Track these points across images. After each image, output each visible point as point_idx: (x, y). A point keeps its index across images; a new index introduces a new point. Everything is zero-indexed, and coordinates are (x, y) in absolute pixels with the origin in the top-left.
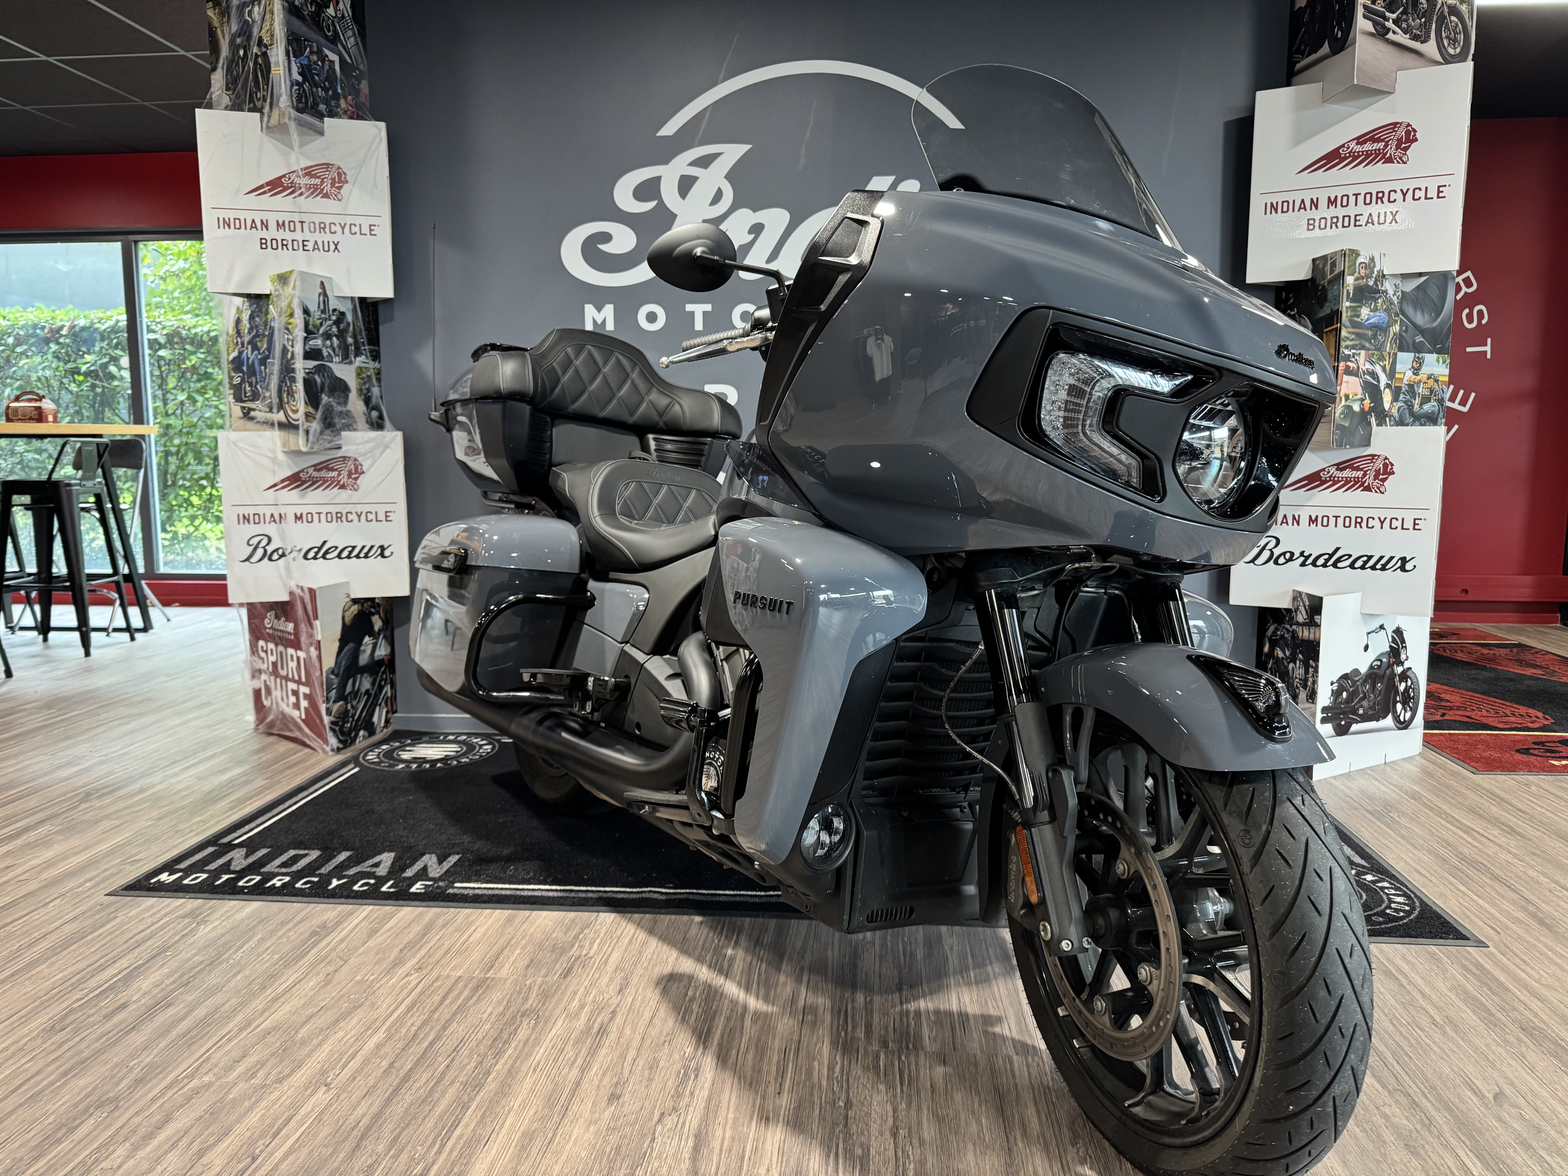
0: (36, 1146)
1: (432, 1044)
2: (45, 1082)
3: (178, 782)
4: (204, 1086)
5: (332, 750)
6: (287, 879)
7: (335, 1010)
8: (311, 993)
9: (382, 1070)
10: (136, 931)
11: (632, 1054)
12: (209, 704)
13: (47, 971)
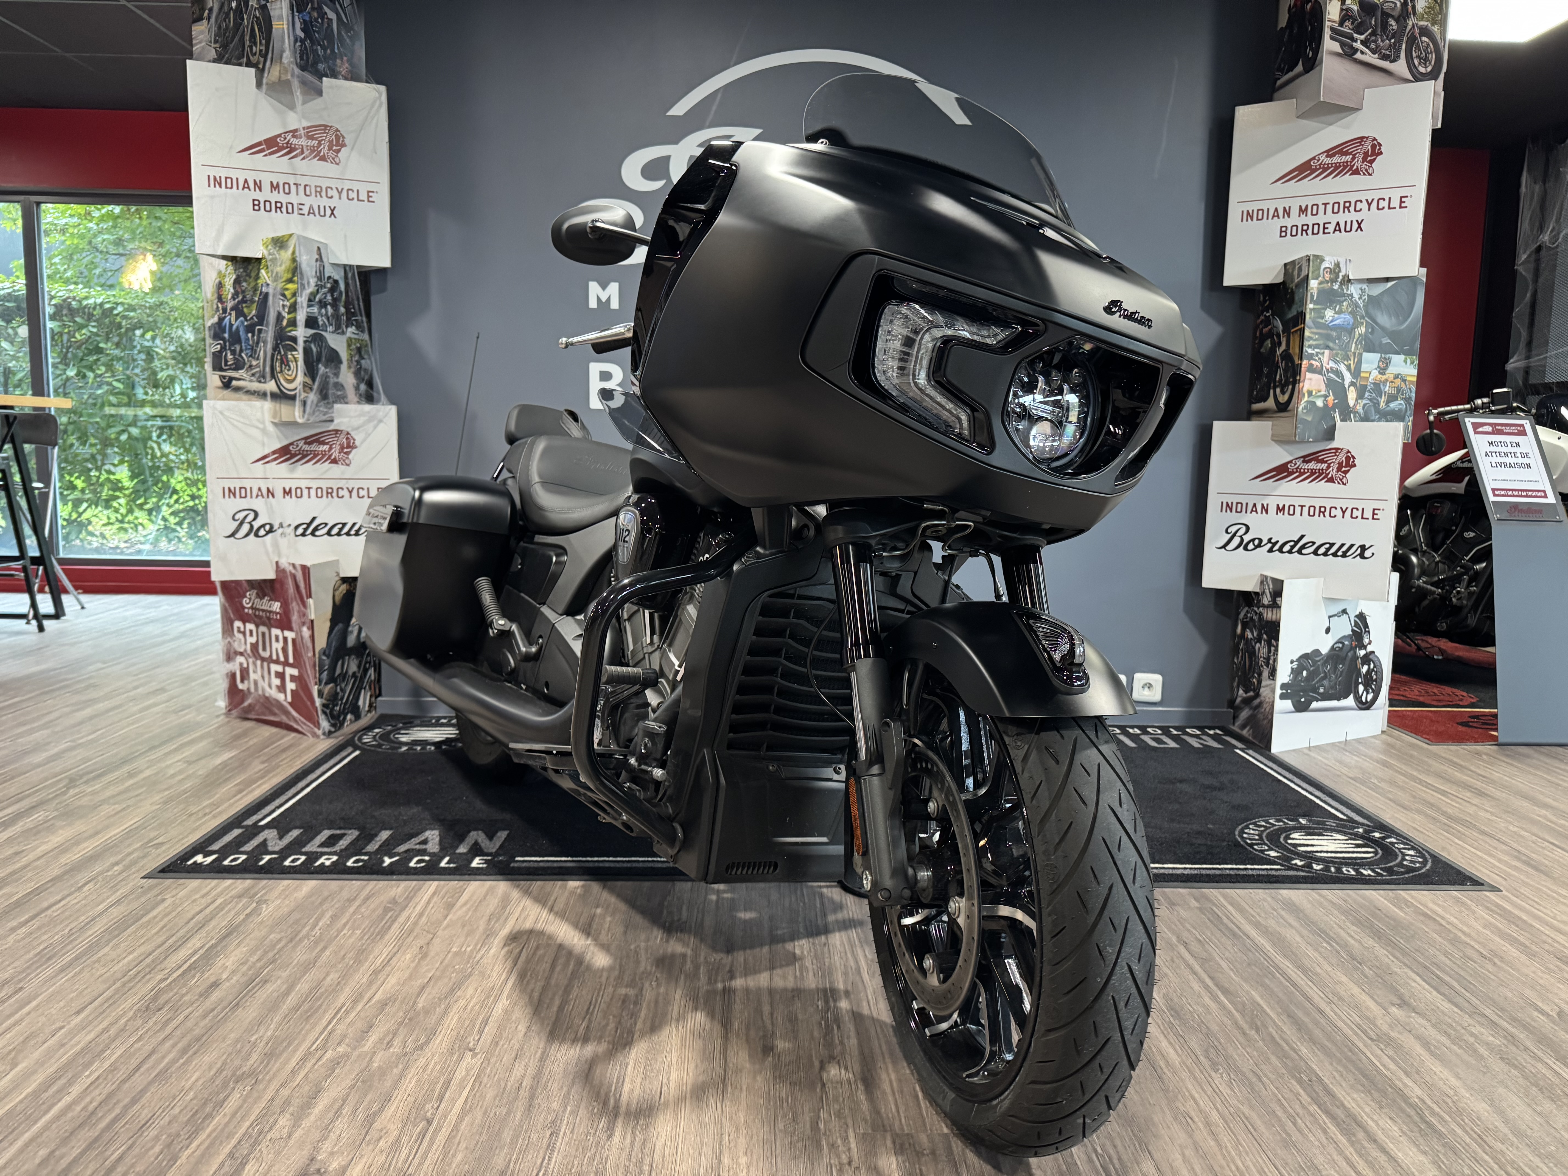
0: (189, 1120)
1: (561, 1009)
2: (166, 1061)
3: (168, 767)
4: (342, 1056)
5: (324, 734)
6: (335, 858)
7: (446, 980)
8: (413, 965)
9: (522, 1034)
10: (193, 912)
11: (766, 1009)
12: (162, 690)
13: (113, 954)
